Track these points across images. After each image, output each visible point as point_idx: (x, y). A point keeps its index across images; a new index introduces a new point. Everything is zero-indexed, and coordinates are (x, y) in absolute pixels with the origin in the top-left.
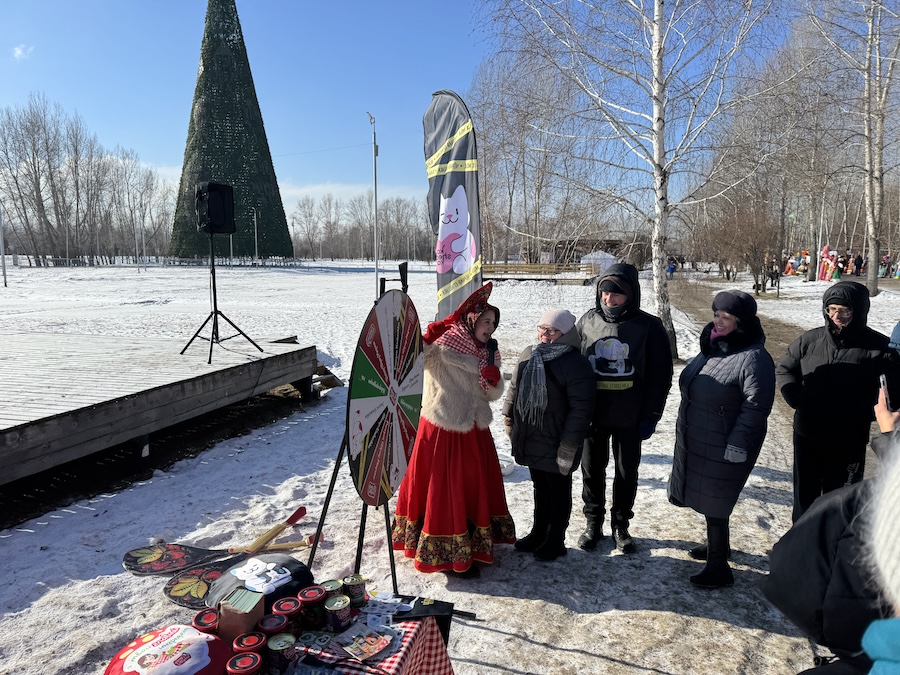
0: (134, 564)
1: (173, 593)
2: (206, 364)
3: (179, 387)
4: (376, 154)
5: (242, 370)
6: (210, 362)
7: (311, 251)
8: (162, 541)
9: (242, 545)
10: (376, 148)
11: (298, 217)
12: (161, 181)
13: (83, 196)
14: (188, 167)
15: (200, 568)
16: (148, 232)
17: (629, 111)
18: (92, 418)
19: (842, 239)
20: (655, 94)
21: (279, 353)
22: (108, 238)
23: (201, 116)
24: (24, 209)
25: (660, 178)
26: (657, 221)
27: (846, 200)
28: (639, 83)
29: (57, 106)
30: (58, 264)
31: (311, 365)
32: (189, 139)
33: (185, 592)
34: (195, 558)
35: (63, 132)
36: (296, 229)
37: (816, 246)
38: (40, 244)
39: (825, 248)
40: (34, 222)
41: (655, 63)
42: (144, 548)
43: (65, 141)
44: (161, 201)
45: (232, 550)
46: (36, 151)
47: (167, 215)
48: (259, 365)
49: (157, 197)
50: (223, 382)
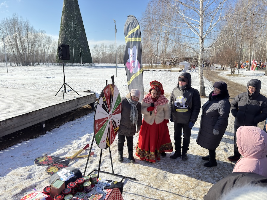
0: (37, 162)
1: (48, 171)
2: (62, 99)
3: (53, 107)
4: (116, 32)
5: (73, 101)
6: (63, 99)
7: (98, 61)
8: (46, 155)
9: (70, 156)
10: (116, 30)
11: (94, 50)
12: (53, 40)
13: (30, 45)
14: (61, 36)
15: (57, 163)
16: (49, 55)
17: (192, 19)
18: (27, 117)
19: (259, 57)
20: (200, 14)
21: (84, 96)
22: (38, 57)
23: (64, 20)
24: (13, 49)
25: (201, 41)
26: (200, 54)
27: (261, 45)
28: (195, 11)
29: (21, 17)
30: (23, 65)
31: (94, 99)
32: (61, 27)
33: (52, 171)
34: (55, 160)
35: (23, 25)
36: (93, 54)
37: (251, 60)
38: (18, 59)
39: (254, 60)
40: (16, 53)
41: (201, 4)
42: (41, 157)
43: (24, 28)
44: (53, 46)
45: (66, 158)
46: (15, 31)
47: (55, 50)
48: (78, 99)
49: (52, 44)
50: (67, 105)
